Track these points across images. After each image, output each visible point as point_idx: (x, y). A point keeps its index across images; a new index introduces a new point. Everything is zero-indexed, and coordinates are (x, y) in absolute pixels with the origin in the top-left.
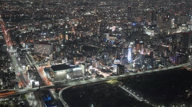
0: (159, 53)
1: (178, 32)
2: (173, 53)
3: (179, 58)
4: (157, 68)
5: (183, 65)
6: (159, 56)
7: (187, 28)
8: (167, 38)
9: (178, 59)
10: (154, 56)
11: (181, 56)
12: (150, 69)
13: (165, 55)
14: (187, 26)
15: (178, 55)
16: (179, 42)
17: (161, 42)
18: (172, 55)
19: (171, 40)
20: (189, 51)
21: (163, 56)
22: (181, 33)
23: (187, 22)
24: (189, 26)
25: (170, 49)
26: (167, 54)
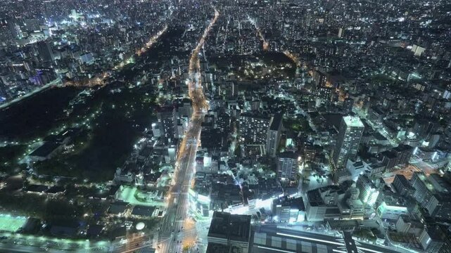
0: (12, 77)
1: (32, 42)
2: (32, 71)
3: (43, 76)
4: (16, 96)
5: (51, 83)
6: (13, 81)
7: (44, 35)
8: (17, 54)
9: (42, 78)
10: (5, 82)
11: (44, 73)
12: (4, 102)
13: (22, 77)
14: (42, 32)
15: (40, 73)
16: (38, 56)
17: (10, 61)
18: (32, 75)
19: (23, 55)
20: (54, 65)
21: (19, 79)
22: (38, 43)
23: (40, 27)
24: (45, 32)
25: (28, 68)
26: (25, 75)
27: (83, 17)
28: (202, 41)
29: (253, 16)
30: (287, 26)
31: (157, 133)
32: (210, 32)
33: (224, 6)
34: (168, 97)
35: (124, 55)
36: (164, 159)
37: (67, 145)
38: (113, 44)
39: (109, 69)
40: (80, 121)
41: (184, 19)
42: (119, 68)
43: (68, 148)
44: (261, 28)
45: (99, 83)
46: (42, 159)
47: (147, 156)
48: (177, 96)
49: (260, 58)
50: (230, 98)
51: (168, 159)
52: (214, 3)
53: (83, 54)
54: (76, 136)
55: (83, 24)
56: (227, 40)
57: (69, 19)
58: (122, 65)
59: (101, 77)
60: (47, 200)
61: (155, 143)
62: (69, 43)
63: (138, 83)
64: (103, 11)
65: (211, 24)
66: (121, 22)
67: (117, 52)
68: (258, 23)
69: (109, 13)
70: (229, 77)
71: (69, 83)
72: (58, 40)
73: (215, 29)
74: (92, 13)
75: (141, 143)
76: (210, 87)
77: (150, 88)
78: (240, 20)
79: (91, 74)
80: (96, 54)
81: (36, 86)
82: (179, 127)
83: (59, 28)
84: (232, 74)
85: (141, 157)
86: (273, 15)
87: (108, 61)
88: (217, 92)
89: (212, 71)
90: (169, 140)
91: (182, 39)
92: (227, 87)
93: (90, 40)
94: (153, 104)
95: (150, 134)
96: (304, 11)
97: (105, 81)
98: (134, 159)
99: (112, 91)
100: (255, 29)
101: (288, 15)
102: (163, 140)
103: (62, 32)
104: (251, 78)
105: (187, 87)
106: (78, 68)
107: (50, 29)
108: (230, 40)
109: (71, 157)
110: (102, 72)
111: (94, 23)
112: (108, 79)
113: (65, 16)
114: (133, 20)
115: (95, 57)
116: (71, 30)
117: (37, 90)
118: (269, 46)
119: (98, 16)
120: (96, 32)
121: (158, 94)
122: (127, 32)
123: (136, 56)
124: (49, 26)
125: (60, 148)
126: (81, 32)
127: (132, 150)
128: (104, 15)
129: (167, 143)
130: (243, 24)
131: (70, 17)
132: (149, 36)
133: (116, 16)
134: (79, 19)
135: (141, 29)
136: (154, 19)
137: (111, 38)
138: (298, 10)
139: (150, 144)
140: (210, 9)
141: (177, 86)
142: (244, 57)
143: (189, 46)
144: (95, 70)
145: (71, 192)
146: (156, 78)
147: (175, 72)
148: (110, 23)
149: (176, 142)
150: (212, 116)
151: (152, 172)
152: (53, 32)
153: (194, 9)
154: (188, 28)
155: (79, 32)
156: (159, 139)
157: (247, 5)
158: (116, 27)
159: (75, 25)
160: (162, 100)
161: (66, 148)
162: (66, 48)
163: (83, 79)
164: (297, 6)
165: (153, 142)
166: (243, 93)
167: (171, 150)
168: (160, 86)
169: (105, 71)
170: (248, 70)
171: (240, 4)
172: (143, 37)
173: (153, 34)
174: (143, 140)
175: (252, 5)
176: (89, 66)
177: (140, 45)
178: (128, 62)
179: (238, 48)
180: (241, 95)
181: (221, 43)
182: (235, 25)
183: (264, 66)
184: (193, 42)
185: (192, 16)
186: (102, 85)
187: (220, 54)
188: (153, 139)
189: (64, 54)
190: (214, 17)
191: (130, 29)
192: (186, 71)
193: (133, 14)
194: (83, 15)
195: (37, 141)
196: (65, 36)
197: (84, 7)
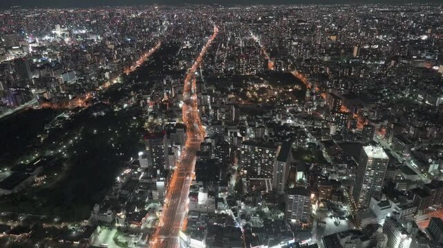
1: (8, 59)
2: (6, 91)
3: (17, 96)
5: (26, 104)
7: (23, 52)
9: (16, 98)
11: (19, 93)
14: (21, 48)
15: (14, 93)
16: (14, 75)
18: (5, 95)
20: (31, 84)
22: (15, 60)
23: (20, 42)
24: (24, 48)
27: (68, 33)
28: (199, 59)
29: (257, 33)
30: (295, 43)
31: (144, 163)
32: (209, 50)
33: (224, 22)
34: (159, 121)
35: (110, 75)
36: (151, 194)
37: (38, 177)
38: (99, 62)
39: (93, 89)
40: (54, 148)
41: (179, 35)
42: (104, 89)
43: (39, 180)
44: (266, 46)
45: (80, 105)
46: (7, 192)
47: (132, 191)
48: (168, 121)
49: (265, 78)
50: (230, 124)
51: (156, 194)
52: (213, 19)
53: (65, 73)
54: (49, 166)
55: (67, 40)
56: (227, 58)
57: (52, 35)
58: (108, 84)
59: (82, 98)
60: (8, 243)
61: (142, 176)
62: (50, 60)
63: (125, 106)
64: (89, 26)
65: (210, 40)
66: (110, 39)
67: (103, 71)
68: (263, 40)
69: (96, 28)
70: (230, 99)
71: (46, 105)
72: (38, 56)
73: (214, 46)
74: (77, 28)
75: (125, 175)
76: (207, 111)
77: (138, 111)
78: (242, 36)
79: (72, 94)
80: (79, 73)
81: (9, 107)
82: (171, 157)
83: (40, 44)
84: (233, 96)
85: (124, 192)
86: (279, 32)
87: (92, 81)
88: (215, 116)
89: (210, 93)
90: (158, 172)
91: (176, 57)
92: (226, 111)
93: (73, 57)
94: (141, 129)
95: (136, 165)
96: (313, 28)
97: (87, 102)
98: (116, 194)
99: (95, 114)
100: (259, 47)
101: (295, 32)
102: (150, 171)
103: (43, 48)
104: (255, 100)
105: (180, 110)
106: (58, 88)
107: (30, 45)
108: (231, 59)
109: (41, 191)
110: (84, 93)
111: (80, 39)
112: (91, 100)
113: (48, 31)
114: (123, 35)
115: (78, 76)
116: (53, 46)
117: (10, 112)
118: (275, 66)
119: (84, 32)
120: (81, 49)
121: (147, 118)
122: (115, 49)
123: (124, 76)
124: (30, 41)
125: (29, 179)
126: (64, 49)
127: (114, 182)
128: (91, 30)
129: (155, 175)
130: (245, 41)
131: (53, 32)
132: (139, 54)
133: (104, 32)
134: (63, 35)
135: (131, 46)
136: (147, 35)
137: (97, 56)
138: (306, 26)
139: (135, 175)
140: (209, 24)
141: (170, 110)
142: (246, 78)
143: (184, 65)
144: (77, 90)
145: (38, 234)
146: (146, 100)
147: (168, 93)
148: (98, 39)
149: (166, 174)
150: (209, 144)
151: (136, 211)
152: (33, 48)
153: (191, 25)
154: (183, 45)
155: (62, 48)
156: (146, 170)
157: (250, 21)
158: (103, 43)
159: (58, 41)
160: (151, 125)
161: (37, 179)
162: (46, 65)
163: (63, 99)
164: (305, 22)
165: (140, 173)
166: (245, 118)
167: (160, 184)
168: (150, 110)
169: (88, 91)
170: (251, 92)
171: (242, 20)
172: (133, 55)
173: (145, 51)
174: (127, 171)
175: (256, 21)
176: (70, 86)
177: (130, 63)
178: (115, 82)
179: (239, 67)
180: (244, 120)
181: (221, 62)
182: (236, 42)
183: (269, 88)
184: (189, 61)
185: (188, 32)
186: (84, 107)
187: (218, 74)
188: (139, 170)
189: (43, 73)
190: (213, 33)
191: (118, 46)
192: (180, 93)
193: (123, 30)
194: (68, 31)
195: (4, 171)
196: (47, 53)
197: (70, 22)
